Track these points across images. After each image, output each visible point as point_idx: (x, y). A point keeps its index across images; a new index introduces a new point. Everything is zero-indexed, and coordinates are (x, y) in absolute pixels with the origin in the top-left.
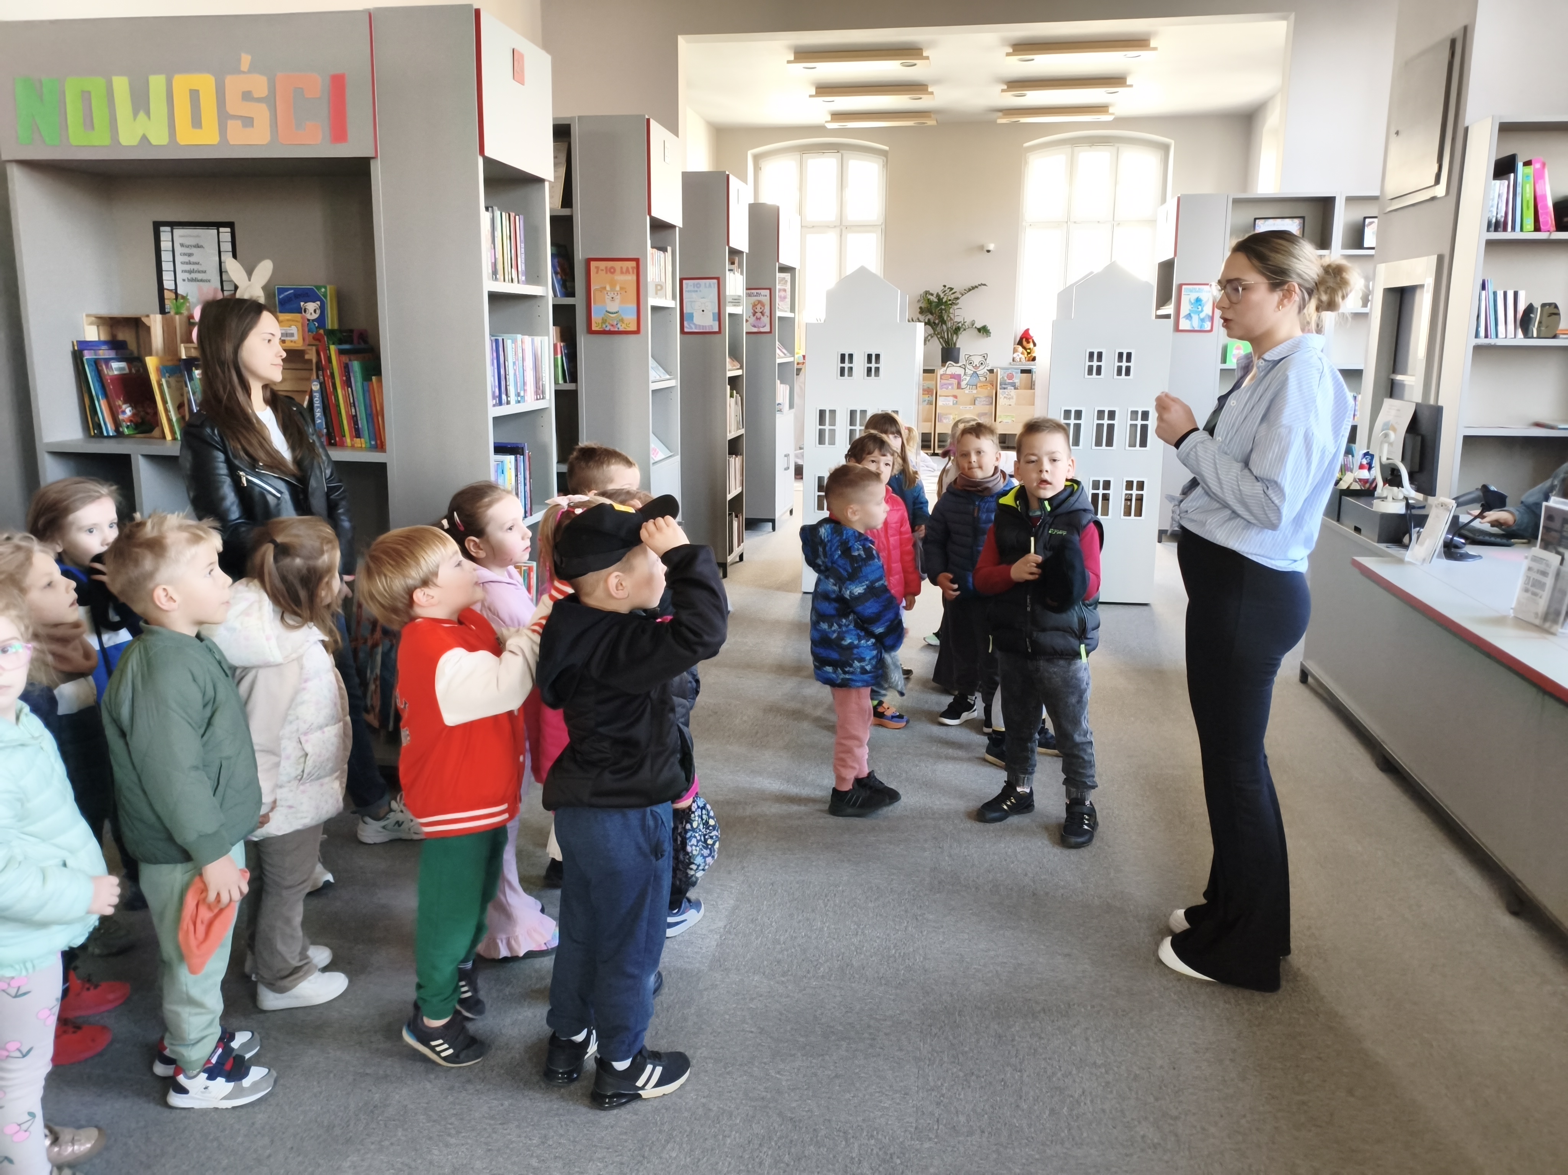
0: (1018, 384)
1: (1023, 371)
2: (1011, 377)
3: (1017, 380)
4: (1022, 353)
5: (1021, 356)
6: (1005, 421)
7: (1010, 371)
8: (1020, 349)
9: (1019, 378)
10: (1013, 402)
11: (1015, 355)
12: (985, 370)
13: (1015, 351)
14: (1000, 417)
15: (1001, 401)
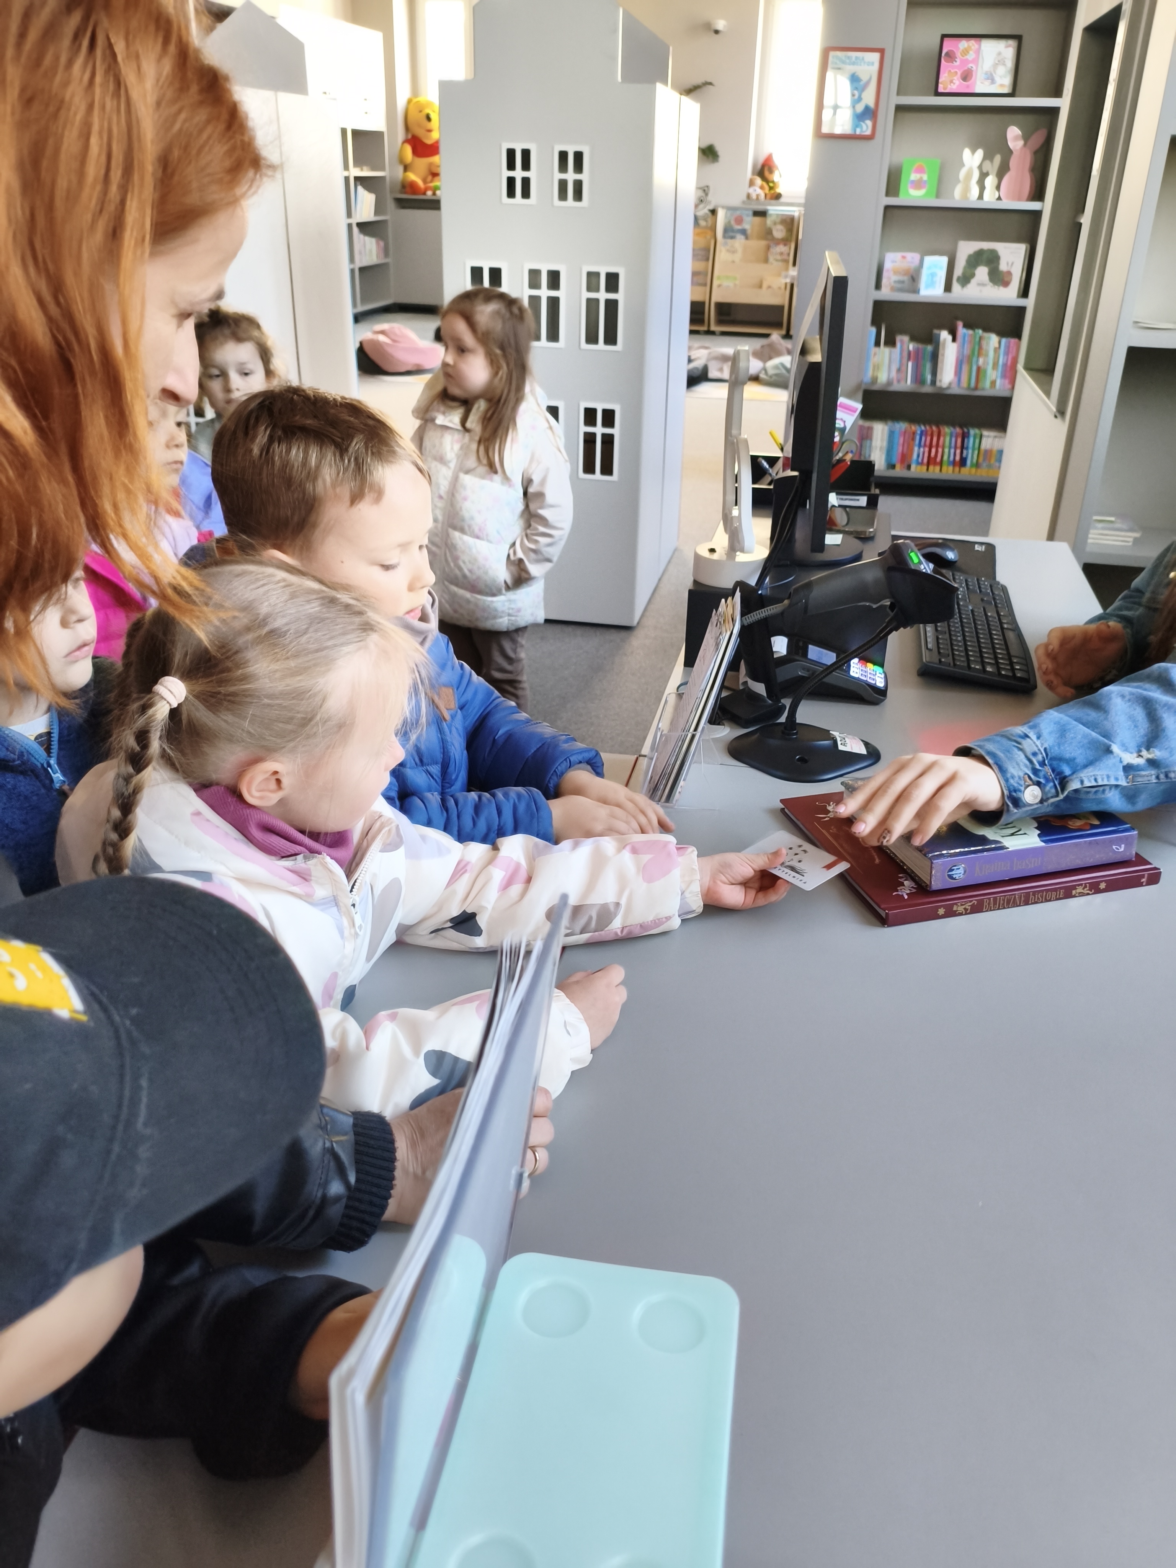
0: (749, 232)
1: (757, 214)
2: (739, 220)
3: (747, 226)
4: (762, 188)
5: (759, 191)
6: (726, 283)
7: (738, 213)
8: (759, 181)
9: (750, 223)
10: (738, 257)
11: (751, 190)
12: (706, 211)
13: (751, 183)
14: (719, 278)
15: (722, 255)
